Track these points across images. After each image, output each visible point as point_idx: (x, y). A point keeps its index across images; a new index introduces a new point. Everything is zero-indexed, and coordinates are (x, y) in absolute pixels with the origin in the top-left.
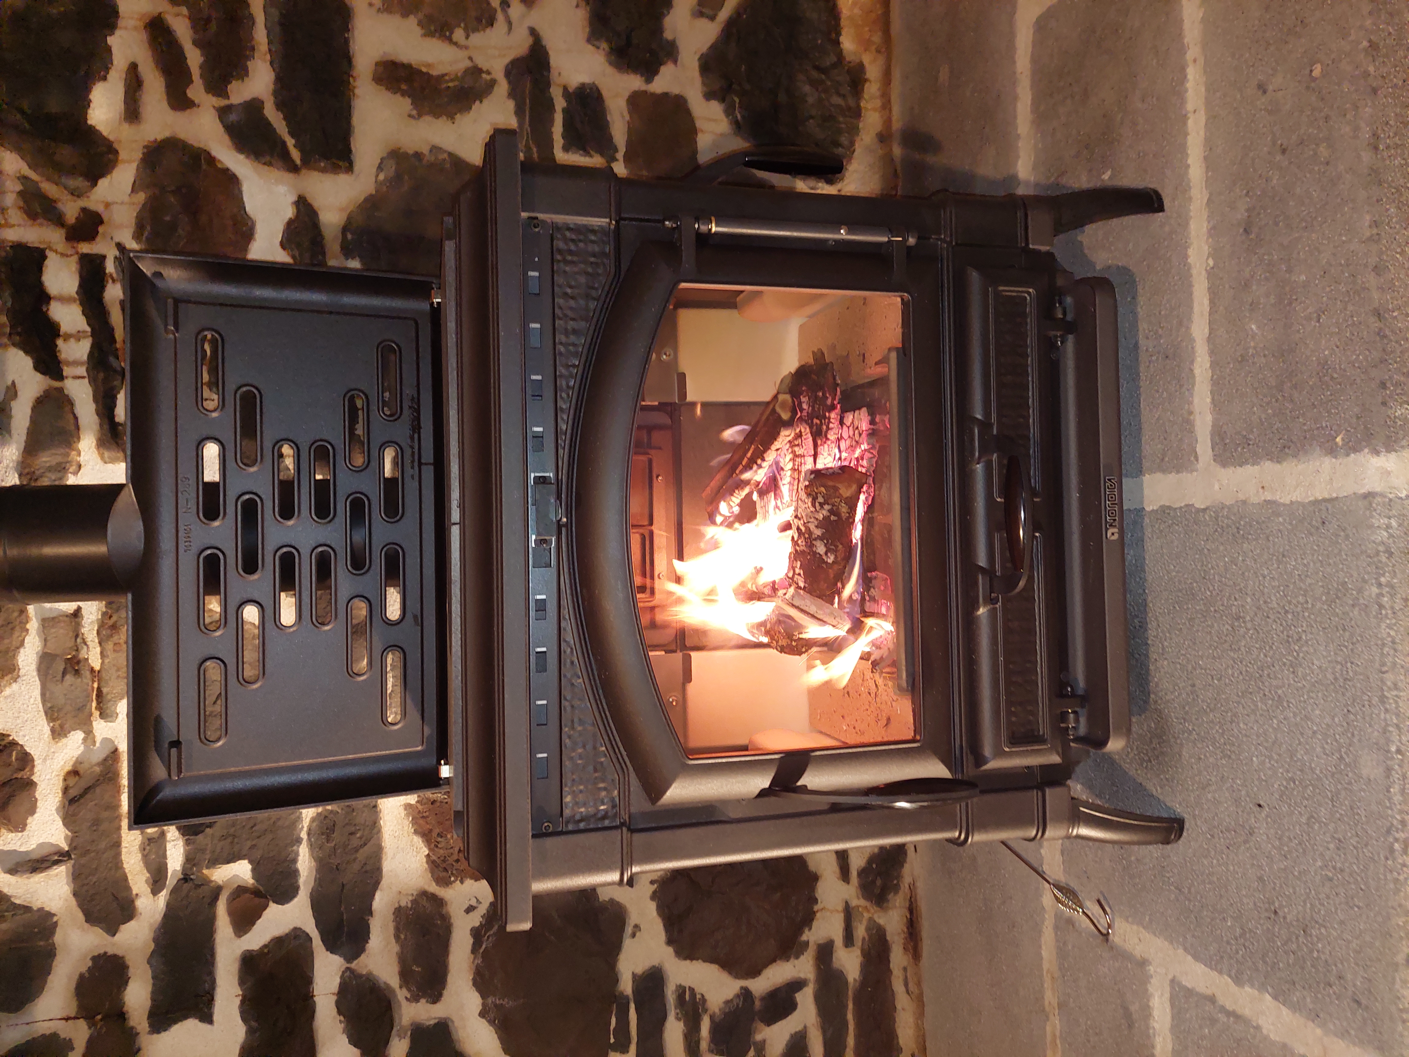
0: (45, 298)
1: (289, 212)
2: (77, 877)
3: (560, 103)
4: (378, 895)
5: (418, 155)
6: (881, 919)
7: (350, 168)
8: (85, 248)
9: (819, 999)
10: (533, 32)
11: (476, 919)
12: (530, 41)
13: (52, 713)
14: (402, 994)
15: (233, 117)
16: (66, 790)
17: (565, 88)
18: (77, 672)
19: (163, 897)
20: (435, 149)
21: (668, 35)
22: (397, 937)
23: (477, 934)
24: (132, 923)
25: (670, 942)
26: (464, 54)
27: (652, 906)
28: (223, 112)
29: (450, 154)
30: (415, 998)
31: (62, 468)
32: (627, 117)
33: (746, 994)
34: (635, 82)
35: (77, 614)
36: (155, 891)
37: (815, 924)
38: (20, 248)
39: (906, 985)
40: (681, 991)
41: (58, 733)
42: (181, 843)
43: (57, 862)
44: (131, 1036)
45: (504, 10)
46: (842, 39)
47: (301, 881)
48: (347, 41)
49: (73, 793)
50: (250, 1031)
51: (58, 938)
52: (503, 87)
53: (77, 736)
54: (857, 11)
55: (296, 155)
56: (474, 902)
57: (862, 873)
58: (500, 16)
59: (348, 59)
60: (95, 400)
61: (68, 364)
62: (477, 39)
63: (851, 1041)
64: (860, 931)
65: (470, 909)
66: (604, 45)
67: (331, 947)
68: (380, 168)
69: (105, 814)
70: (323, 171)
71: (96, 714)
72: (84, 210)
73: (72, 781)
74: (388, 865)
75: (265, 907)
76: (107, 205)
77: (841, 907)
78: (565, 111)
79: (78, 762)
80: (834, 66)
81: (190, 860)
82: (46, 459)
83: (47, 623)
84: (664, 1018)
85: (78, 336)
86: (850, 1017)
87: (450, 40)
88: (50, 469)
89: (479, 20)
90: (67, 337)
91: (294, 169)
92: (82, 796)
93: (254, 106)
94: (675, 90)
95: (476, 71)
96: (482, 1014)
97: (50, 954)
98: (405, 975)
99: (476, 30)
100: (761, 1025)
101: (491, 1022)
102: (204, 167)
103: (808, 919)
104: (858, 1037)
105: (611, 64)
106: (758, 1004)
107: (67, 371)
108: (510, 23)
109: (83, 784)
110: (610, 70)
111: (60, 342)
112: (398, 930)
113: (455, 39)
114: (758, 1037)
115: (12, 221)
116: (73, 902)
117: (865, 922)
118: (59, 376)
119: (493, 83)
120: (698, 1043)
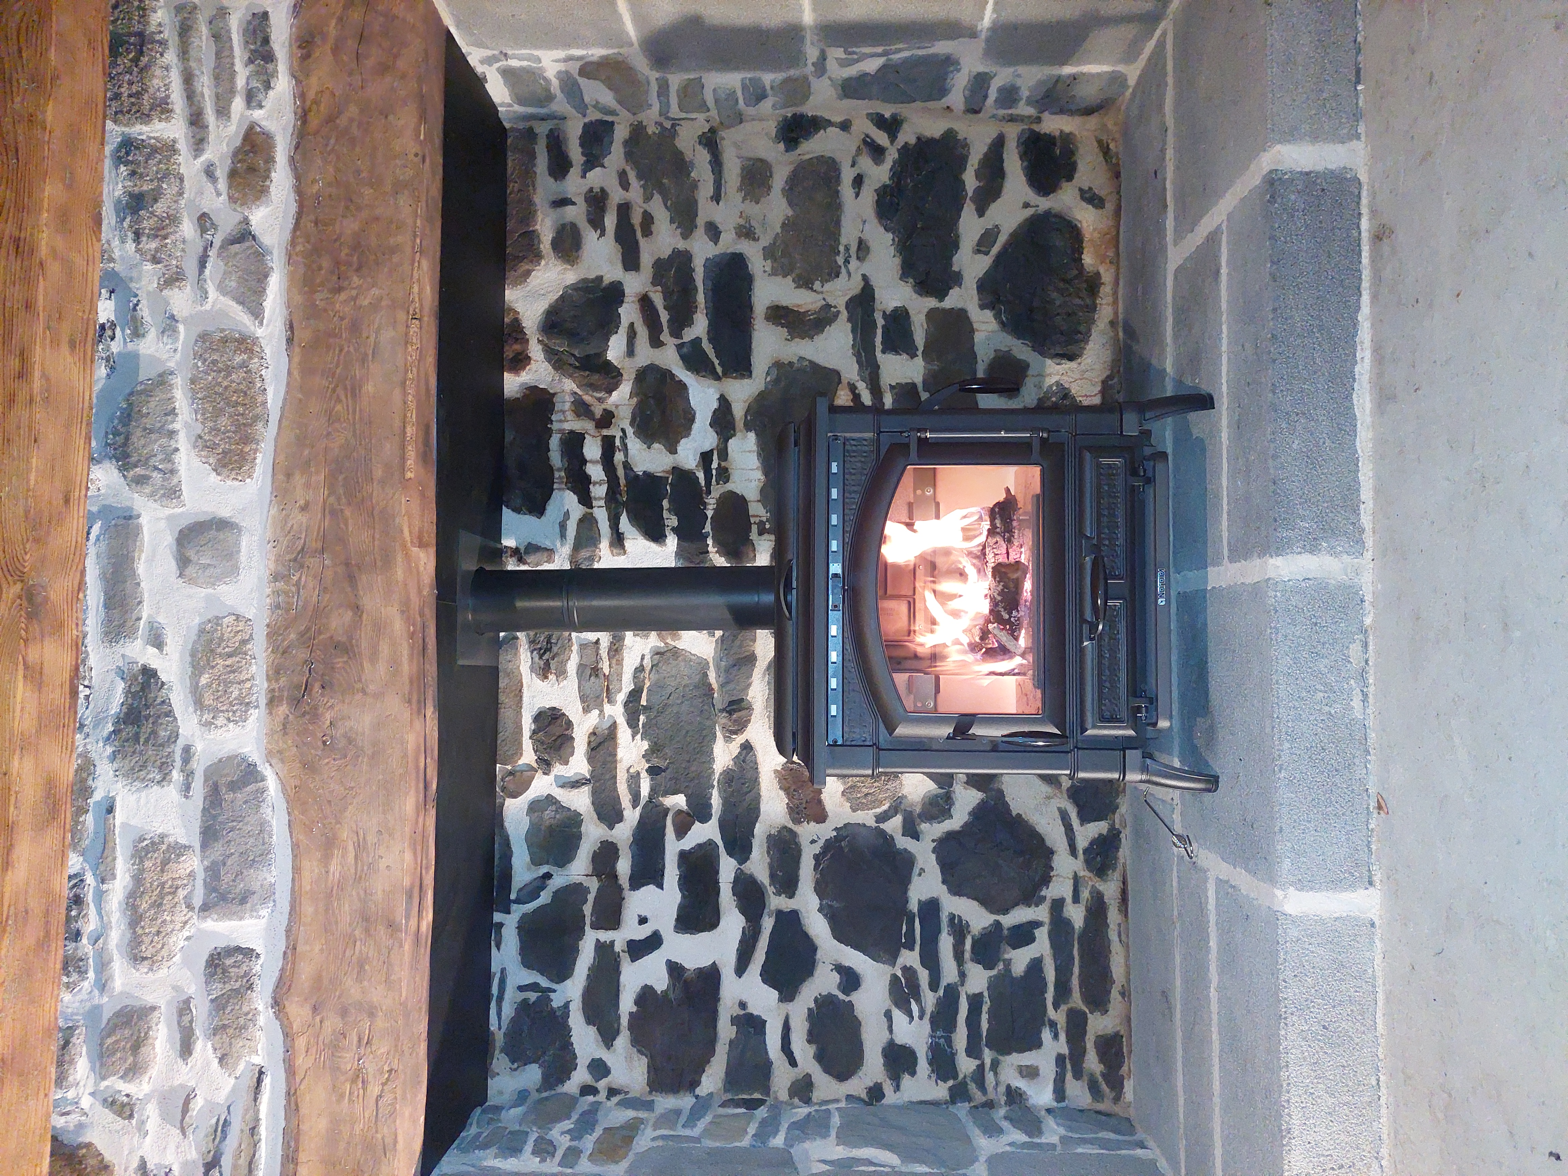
0: (584, 462)
1: (715, 405)
2: (594, 793)
3: (880, 322)
4: (757, 825)
5: (791, 364)
6: (1102, 887)
7: (750, 376)
8: (605, 432)
9: (1052, 936)
10: (865, 278)
11: (817, 849)
12: (862, 283)
13: (583, 698)
14: (771, 890)
15: (685, 350)
16: (589, 743)
17: (884, 312)
18: (597, 676)
19: (639, 809)
20: (801, 359)
21: (955, 268)
22: (768, 853)
23: (817, 857)
24: (621, 824)
25: (944, 882)
26: (820, 296)
27: (934, 857)
28: (679, 347)
29: (810, 362)
30: (778, 893)
31: (591, 559)
32: (925, 326)
33: (998, 924)
34: (931, 303)
35: (597, 642)
36: (634, 807)
37: (1051, 884)
38: (572, 432)
39: (1120, 936)
40: (952, 917)
41: (586, 710)
42: (648, 780)
43: (583, 784)
44: (620, 889)
45: (846, 266)
46: (1083, 256)
47: (713, 811)
48: (750, 296)
49: (593, 745)
50: (683, 897)
51: (583, 829)
52: (844, 315)
53: (596, 712)
54: (1096, 235)
55: (719, 370)
56: (815, 838)
57: (1085, 851)
58: (843, 270)
59: (751, 308)
60: (609, 520)
61: (596, 499)
62: (828, 286)
63: (1076, 970)
64: (1085, 894)
65: (813, 842)
66: (911, 280)
67: (730, 854)
68: (768, 374)
69: (610, 759)
70: (735, 378)
71: (606, 700)
72: (605, 410)
73: (592, 739)
74: (764, 807)
75: (693, 823)
76: (617, 406)
77: (1071, 876)
78: (883, 327)
79: (596, 728)
80: (1076, 277)
81: (654, 791)
82: (584, 554)
83: (583, 646)
84: (939, 932)
85: (600, 483)
86: (1076, 952)
87: (812, 289)
88: (585, 559)
89: (830, 274)
90: (595, 483)
91: (718, 378)
92: (597, 747)
93: (697, 341)
94: (960, 305)
95: (828, 306)
96: (820, 910)
97: (579, 837)
98: (772, 876)
99: (827, 281)
100: (1009, 948)
101: (825, 916)
102: (668, 380)
103: (1046, 880)
104: (1081, 967)
105: (916, 292)
106: (1006, 932)
107: (595, 503)
108: (849, 274)
109: (598, 741)
110: (915, 296)
111: (591, 486)
112: (768, 847)
113: (815, 287)
114: (1006, 956)
115: (569, 418)
116: (592, 809)
117: (1089, 888)
118: (592, 507)
119: (839, 312)
120: (963, 953)
